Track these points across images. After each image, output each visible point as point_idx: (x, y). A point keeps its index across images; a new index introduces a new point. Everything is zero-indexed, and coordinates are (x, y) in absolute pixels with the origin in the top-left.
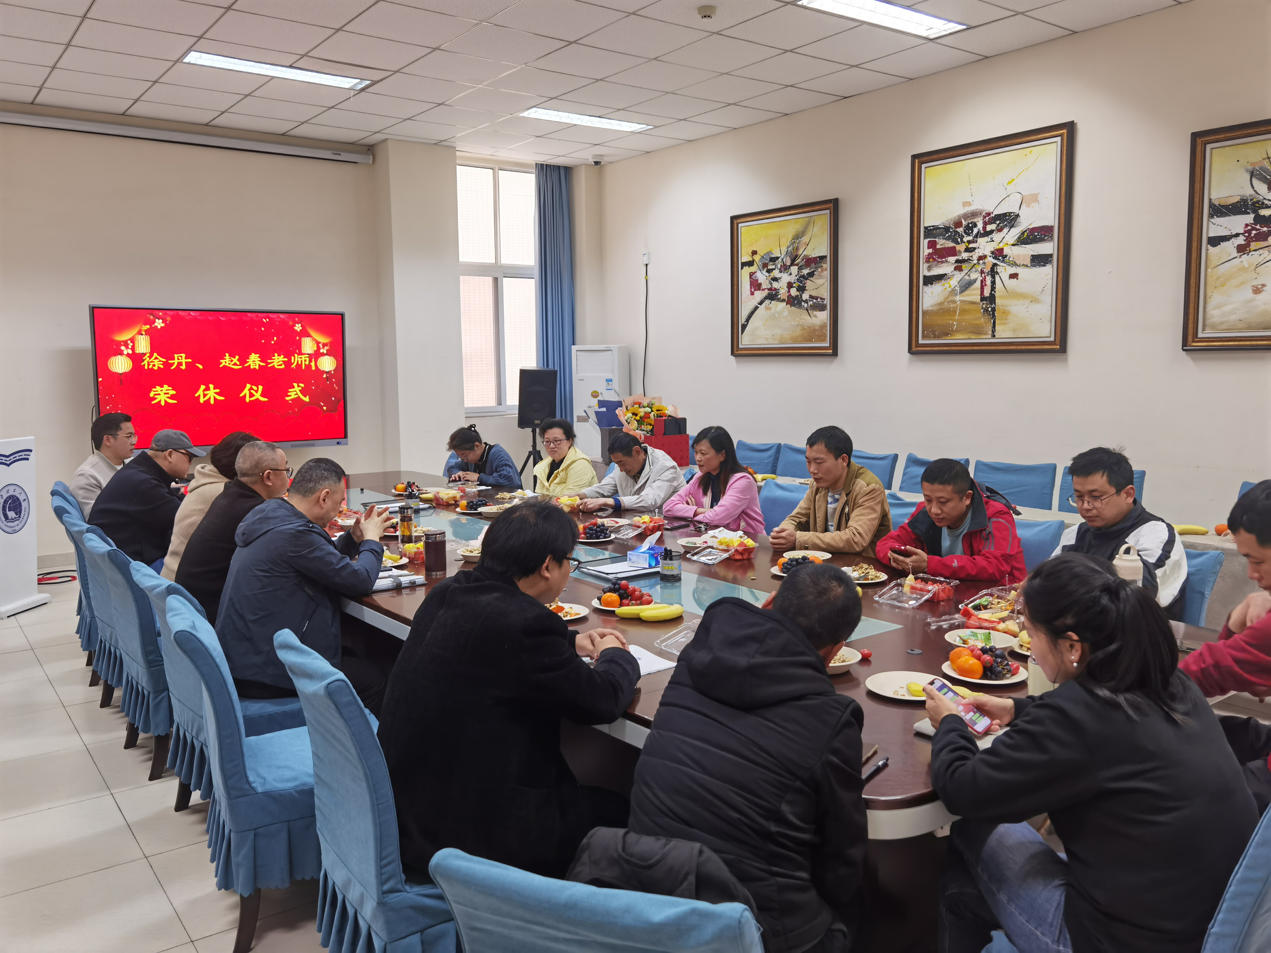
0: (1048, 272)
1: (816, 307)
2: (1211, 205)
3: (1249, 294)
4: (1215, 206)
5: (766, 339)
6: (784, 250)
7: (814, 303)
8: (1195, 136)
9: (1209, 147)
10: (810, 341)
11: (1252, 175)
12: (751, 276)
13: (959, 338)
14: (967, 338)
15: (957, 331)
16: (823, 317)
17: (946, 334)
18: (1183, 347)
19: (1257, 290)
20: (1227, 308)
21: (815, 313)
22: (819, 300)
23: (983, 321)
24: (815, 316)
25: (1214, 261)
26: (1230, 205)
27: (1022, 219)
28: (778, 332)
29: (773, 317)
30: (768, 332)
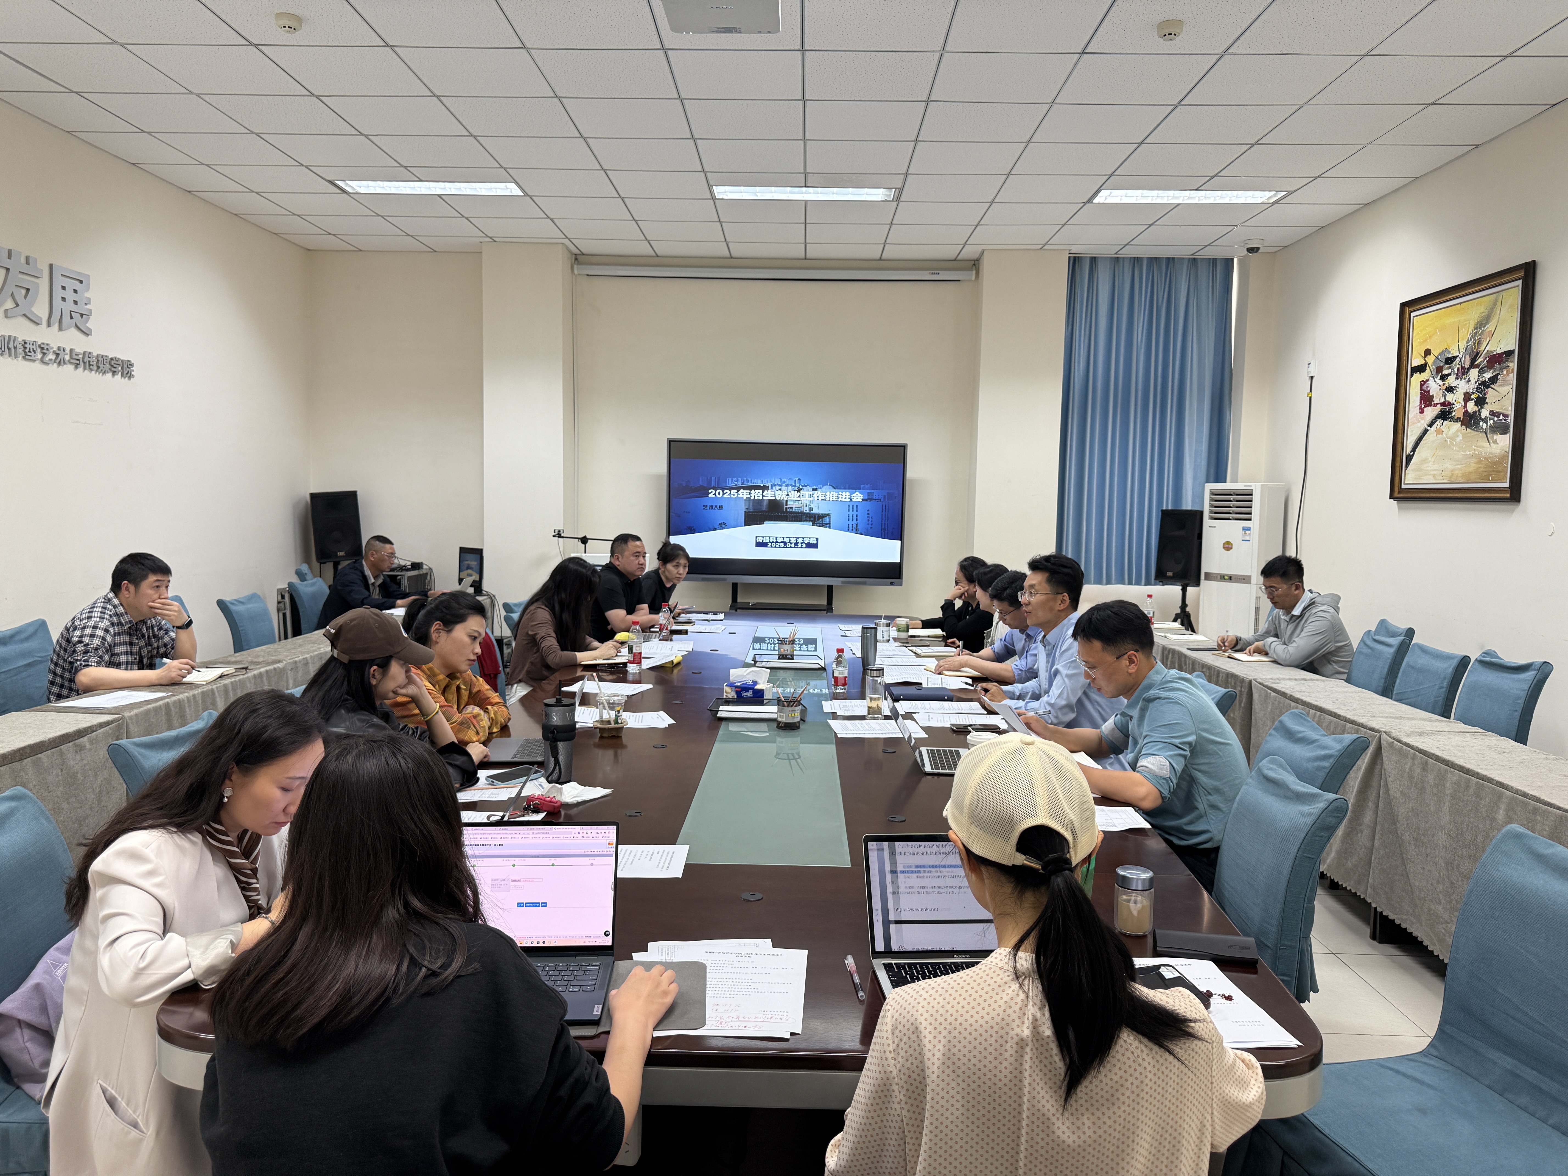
1: (1497, 428)
5: (1434, 476)
6: (1463, 345)
7: (1495, 422)
10: (1487, 479)
12: (1421, 385)
16: (1504, 442)
21: (1495, 437)
22: (1501, 417)
24: (1495, 442)
28: (1449, 465)
29: (1444, 445)
30: (1436, 467)
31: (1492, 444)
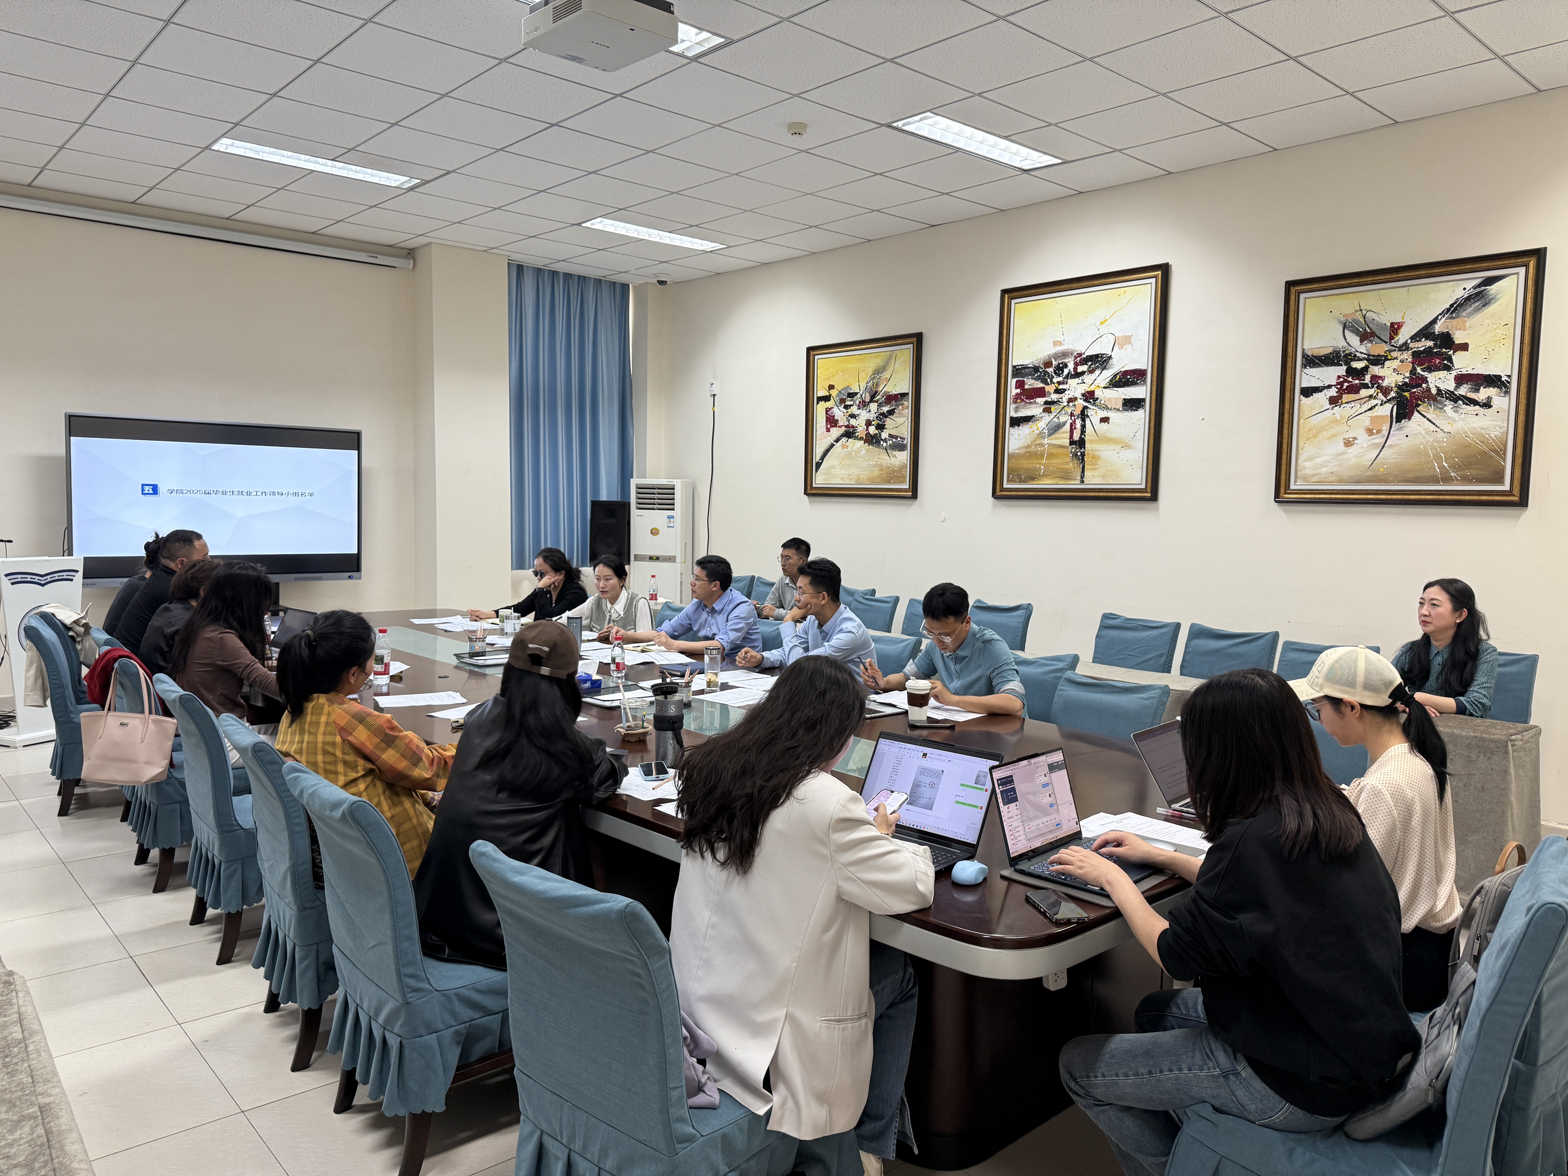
0: (1141, 417)
1: (895, 446)
2: (1305, 356)
3: (1341, 447)
4: (1308, 356)
5: (842, 478)
6: (863, 385)
7: (894, 443)
8: (1289, 285)
9: (1302, 296)
10: (889, 482)
11: (1345, 327)
12: (827, 411)
13: (1047, 483)
14: (1054, 482)
15: (1045, 476)
16: (903, 457)
17: (1033, 479)
18: (1275, 498)
19: (1348, 443)
20: (1319, 460)
21: (894, 453)
22: (899, 439)
23: (1072, 466)
24: (894, 456)
25: (1306, 412)
26: (1323, 356)
27: (1113, 361)
28: (855, 471)
29: (849, 456)
30: (843, 472)
31: (892, 458)
